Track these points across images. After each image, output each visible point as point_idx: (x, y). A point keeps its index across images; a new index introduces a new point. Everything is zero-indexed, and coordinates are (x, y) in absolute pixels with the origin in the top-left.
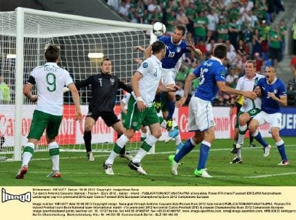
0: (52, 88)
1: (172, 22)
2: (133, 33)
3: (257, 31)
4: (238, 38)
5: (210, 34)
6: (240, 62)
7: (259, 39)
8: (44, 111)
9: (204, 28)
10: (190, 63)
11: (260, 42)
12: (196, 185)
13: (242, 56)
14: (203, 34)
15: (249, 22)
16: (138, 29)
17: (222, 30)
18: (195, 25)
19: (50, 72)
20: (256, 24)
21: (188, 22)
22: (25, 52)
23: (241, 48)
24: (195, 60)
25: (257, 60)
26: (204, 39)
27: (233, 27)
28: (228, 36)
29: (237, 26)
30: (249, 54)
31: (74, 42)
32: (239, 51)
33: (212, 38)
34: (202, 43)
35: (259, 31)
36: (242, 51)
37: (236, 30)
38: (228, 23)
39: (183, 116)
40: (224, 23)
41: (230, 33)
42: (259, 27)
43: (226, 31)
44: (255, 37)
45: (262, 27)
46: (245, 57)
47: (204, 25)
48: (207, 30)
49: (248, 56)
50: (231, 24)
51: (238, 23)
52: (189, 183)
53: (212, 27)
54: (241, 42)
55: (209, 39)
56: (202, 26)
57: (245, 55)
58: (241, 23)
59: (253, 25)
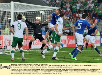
0: (19, 28)
1: (64, 6)
2: (51, 10)
3: (94, 10)
4: (87, 12)
5: (77, 11)
6: (88, 20)
7: (94, 12)
8: (17, 37)
9: (75, 9)
10: (71, 20)
11: (95, 13)
12: (73, 63)
13: (89, 18)
14: (75, 11)
15: (91, 6)
16: (53, 9)
17: (82, 9)
18: (72, 8)
19: (19, 23)
20: (93, 7)
21: (70, 6)
22: (14, 17)
23: (88, 15)
24: (72, 19)
25: (94, 20)
26: (76, 12)
27: (86, 8)
28: (84, 11)
29: (87, 8)
30: (91, 17)
31: (31, 13)
32: (88, 16)
33: (78, 12)
34: (75, 14)
35: (95, 9)
36: (89, 16)
37: (87, 9)
38: (84, 7)
39: (68, 39)
40: (82, 7)
41: (84, 10)
42: (94, 8)
43: (83, 10)
44: (93, 12)
45: (95, 8)
46: (90, 19)
47: (75, 7)
48: (76, 9)
49: (91, 18)
50: (85, 7)
51: (87, 7)
52: (71, 62)
53: (78, 8)
54: (88, 13)
55: (77, 12)
56: (75, 8)
57: (90, 18)
58: (88, 7)
59: (92, 8)
